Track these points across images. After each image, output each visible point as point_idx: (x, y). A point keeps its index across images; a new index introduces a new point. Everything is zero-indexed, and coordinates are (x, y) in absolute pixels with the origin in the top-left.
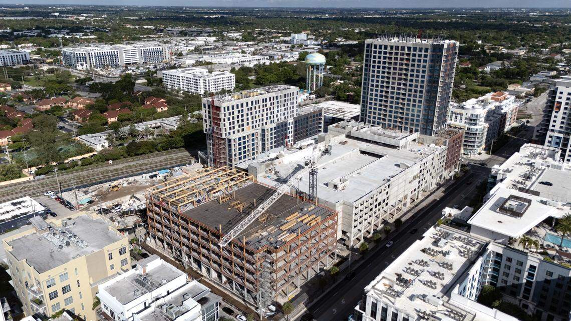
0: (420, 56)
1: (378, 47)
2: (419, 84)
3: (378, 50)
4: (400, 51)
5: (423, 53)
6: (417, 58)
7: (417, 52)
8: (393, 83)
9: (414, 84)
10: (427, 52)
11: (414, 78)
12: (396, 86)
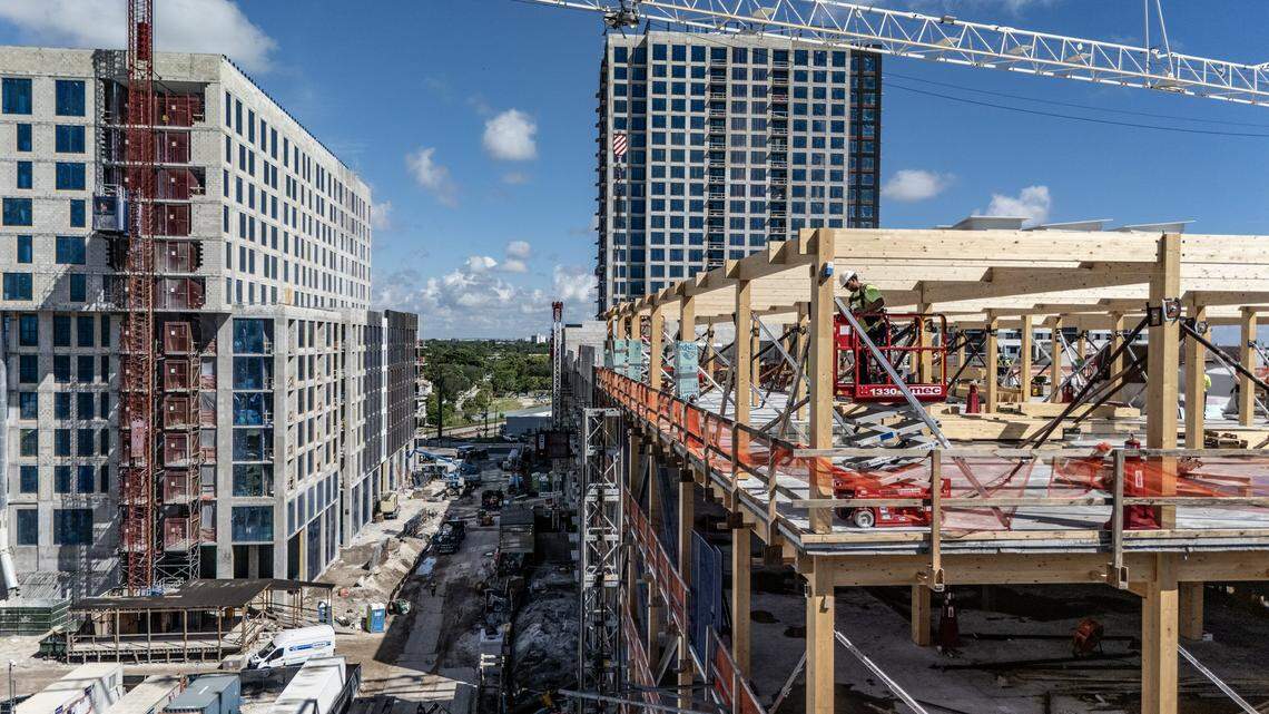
0: (820, 77)
1: (669, 53)
2: (828, 168)
3: (669, 63)
4: (750, 66)
5: (829, 68)
6: (810, 85)
7: (811, 67)
8: (737, 174)
9: (809, 168)
10: (843, 64)
11: (809, 151)
12: (748, 182)
